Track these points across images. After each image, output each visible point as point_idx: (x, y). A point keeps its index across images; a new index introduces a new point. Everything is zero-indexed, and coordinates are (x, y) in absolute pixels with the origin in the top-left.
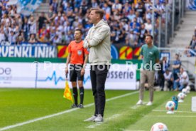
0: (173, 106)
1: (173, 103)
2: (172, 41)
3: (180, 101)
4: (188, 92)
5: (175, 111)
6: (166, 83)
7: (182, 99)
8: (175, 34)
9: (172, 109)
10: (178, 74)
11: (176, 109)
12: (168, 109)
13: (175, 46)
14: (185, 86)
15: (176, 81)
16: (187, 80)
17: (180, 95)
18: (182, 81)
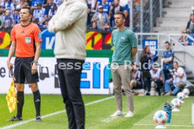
0: (165, 117)
1: (164, 113)
2: (161, 23)
3: (174, 110)
4: (187, 97)
5: (167, 125)
6: (153, 83)
7: (177, 107)
8: (164, 13)
9: (163, 122)
10: (171, 70)
11: (169, 122)
12: (157, 122)
13: (165, 29)
14: (182, 88)
15: (168, 81)
16: (184, 79)
17: (174, 102)
18: (176, 81)
